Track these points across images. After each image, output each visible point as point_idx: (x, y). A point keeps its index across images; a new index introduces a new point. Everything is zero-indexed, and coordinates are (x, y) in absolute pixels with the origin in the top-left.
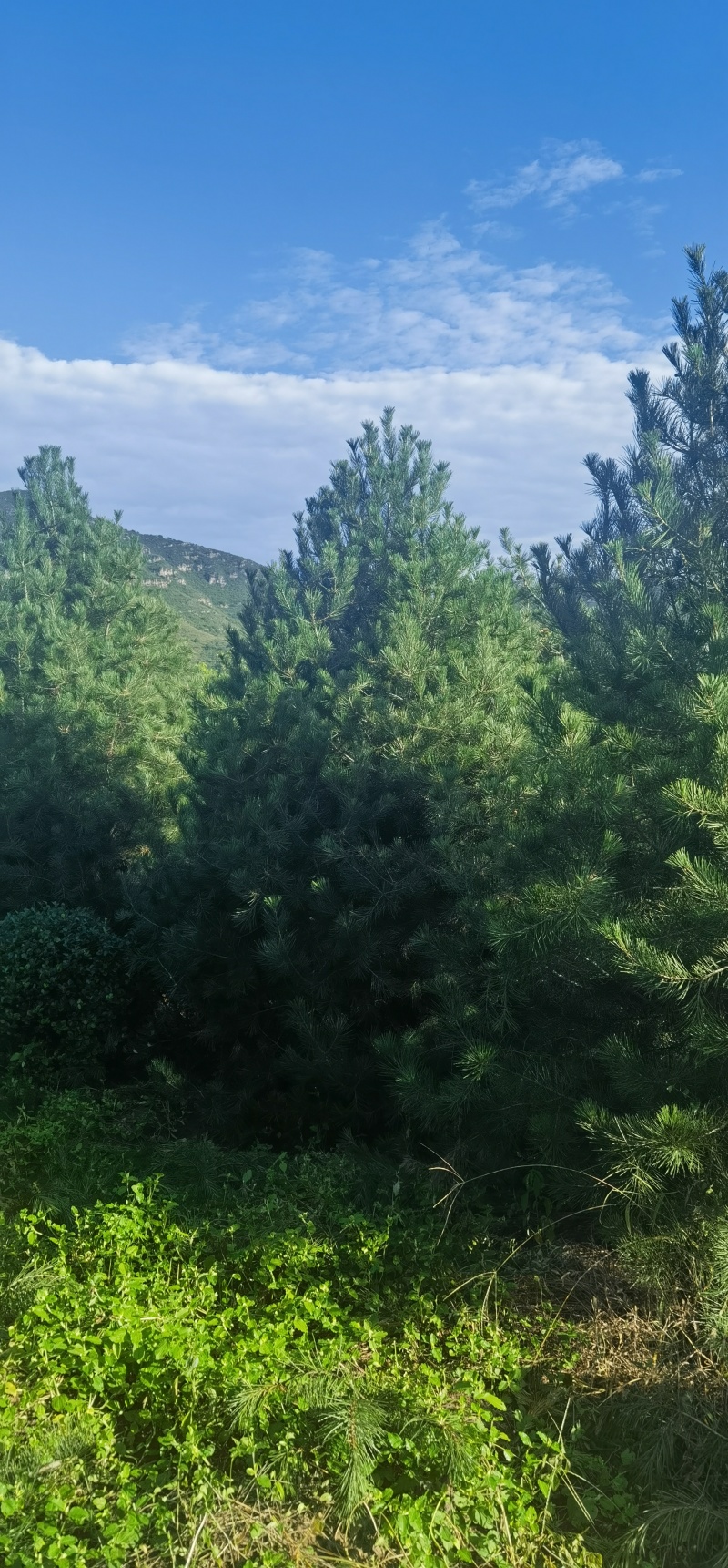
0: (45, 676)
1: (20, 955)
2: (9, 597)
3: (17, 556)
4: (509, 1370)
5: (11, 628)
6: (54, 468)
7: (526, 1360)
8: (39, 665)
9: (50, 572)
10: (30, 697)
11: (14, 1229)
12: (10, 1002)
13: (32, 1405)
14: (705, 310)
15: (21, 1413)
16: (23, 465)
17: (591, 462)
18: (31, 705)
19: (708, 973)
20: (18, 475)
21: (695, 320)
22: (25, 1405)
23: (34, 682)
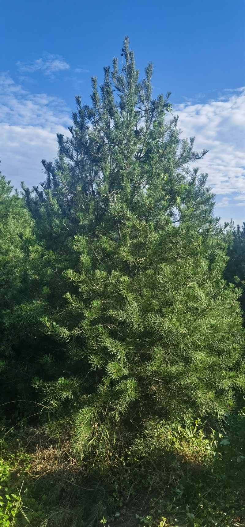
4: (5, 474)
7: (12, 469)
14: (81, 117)
17: (43, 162)
19: (76, 333)
21: (79, 120)
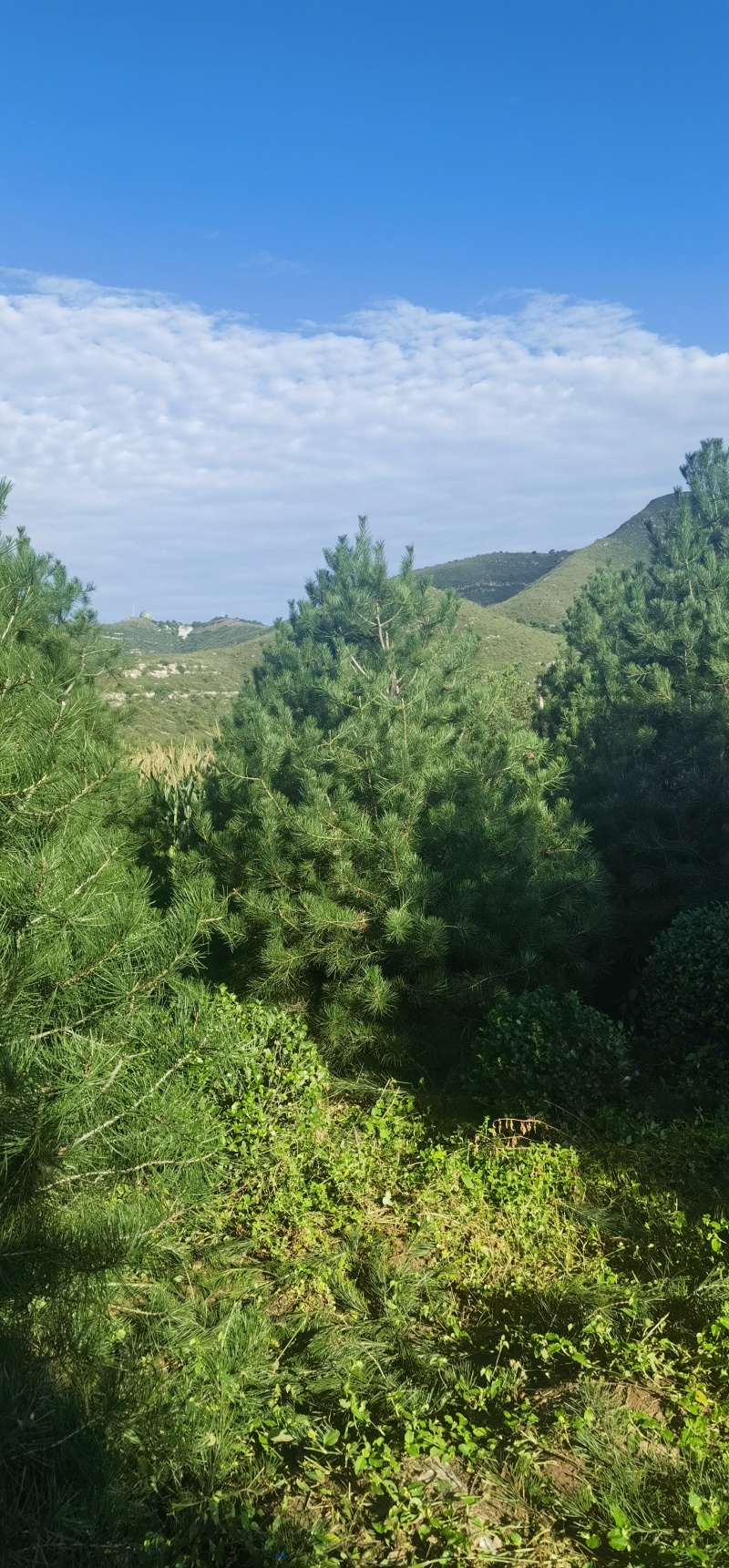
0: (712, 673)
1: (693, 955)
2: (674, 596)
3: (681, 553)
5: (677, 626)
6: (716, 461)
8: (706, 661)
9: (715, 567)
10: (698, 694)
11: (696, 1232)
12: (684, 1002)
13: (724, 1419)
15: (713, 1425)
16: (684, 462)
18: (698, 702)
20: (680, 473)
22: (717, 1418)
23: (701, 679)
